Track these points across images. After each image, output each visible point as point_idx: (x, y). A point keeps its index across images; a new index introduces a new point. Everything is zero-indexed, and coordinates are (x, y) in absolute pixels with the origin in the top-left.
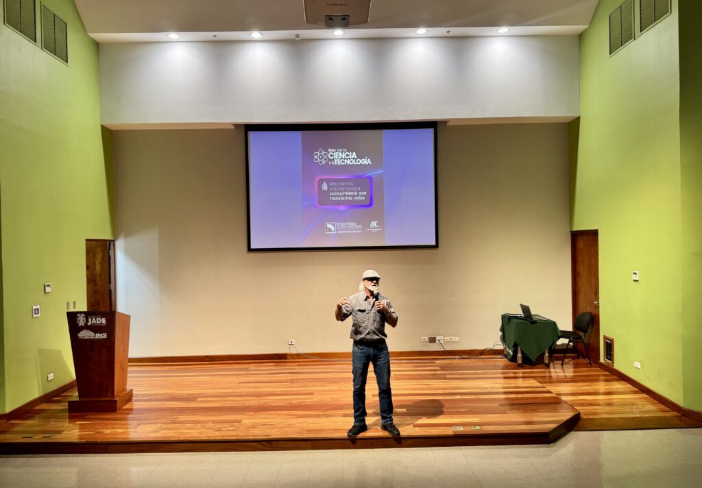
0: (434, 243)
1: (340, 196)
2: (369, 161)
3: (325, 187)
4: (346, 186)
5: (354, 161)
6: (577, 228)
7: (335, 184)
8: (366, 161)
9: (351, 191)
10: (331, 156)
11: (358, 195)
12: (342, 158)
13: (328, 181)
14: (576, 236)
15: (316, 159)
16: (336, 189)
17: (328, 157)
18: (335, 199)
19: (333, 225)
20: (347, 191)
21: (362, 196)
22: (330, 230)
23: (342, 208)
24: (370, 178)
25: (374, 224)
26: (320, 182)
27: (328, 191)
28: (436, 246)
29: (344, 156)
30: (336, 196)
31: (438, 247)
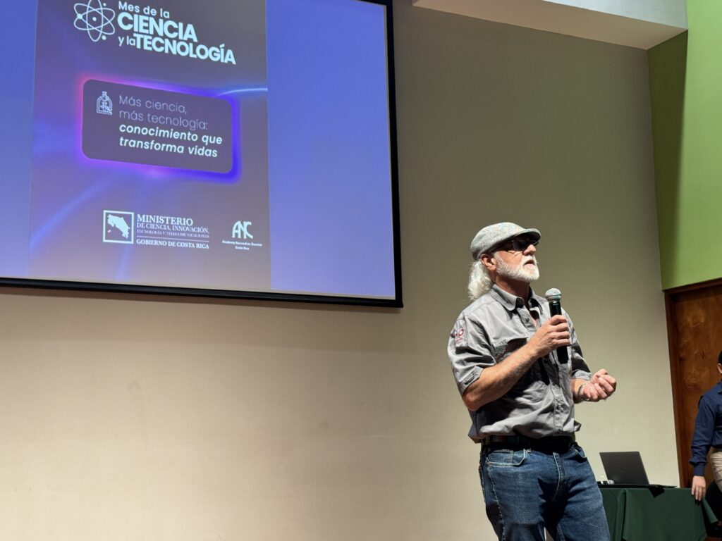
0: (391, 295)
1: (147, 138)
2: (230, 57)
3: (105, 105)
4: (164, 112)
5: (189, 48)
7: (137, 102)
8: (222, 55)
9: (180, 129)
10: (126, 21)
11: (200, 144)
12: (156, 34)
13: (115, 91)
16: (139, 117)
17: (115, 22)
18: (133, 144)
19: (128, 219)
20: (167, 127)
21: (208, 147)
22: (116, 233)
23: (154, 173)
24: (232, 102)
25: (241, 228)
26: (93, 91)
27: (115, 120)
28: (397, 303)
29: (162, 28)
30: (134, 137)
31: (401, 306)
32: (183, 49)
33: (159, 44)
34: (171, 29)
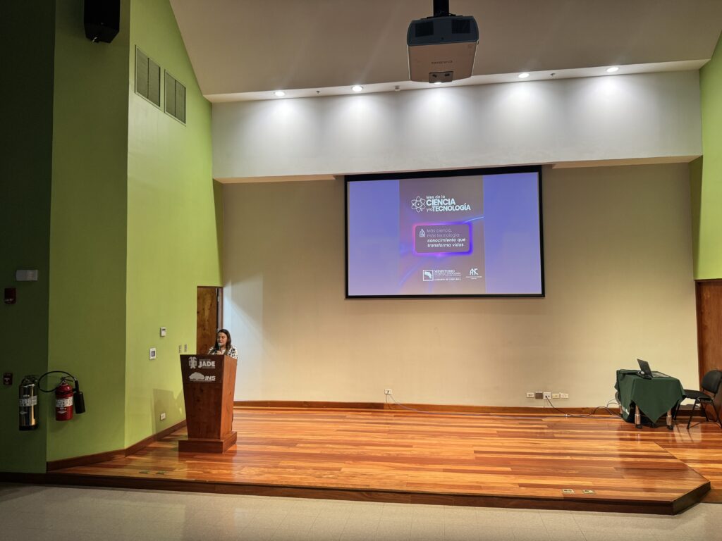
0: (540, 292)
1: (437, 243)
2: (468, 208)
3: (422, 234)
4: (444, 233)
5: (452, 208)
6: (701, 277)
7: (433, 231)
8: (466, 208)
9: (449, 238)
10: (429, 203)
11: (457, 242)
12: (440, 205)
13: (425, 228)
14: (700, 285)
15: (414, 207)
16: (434, 236)
17: (425, 204)
18: (433, 245)
19: (431, 272)
20: (444, 238)
21: (461, 243)
22: (427, 277)
23: (440, 255)
24: (470, 225)
25: (473, 271)
26: (418, 230)
27: (426, 238)
28: (543, 295)
29: (442, 202)
30: (434, 243)
31: (544, 296)
32: (450, 208)
33: (441, 209)
34: (446, 202)
